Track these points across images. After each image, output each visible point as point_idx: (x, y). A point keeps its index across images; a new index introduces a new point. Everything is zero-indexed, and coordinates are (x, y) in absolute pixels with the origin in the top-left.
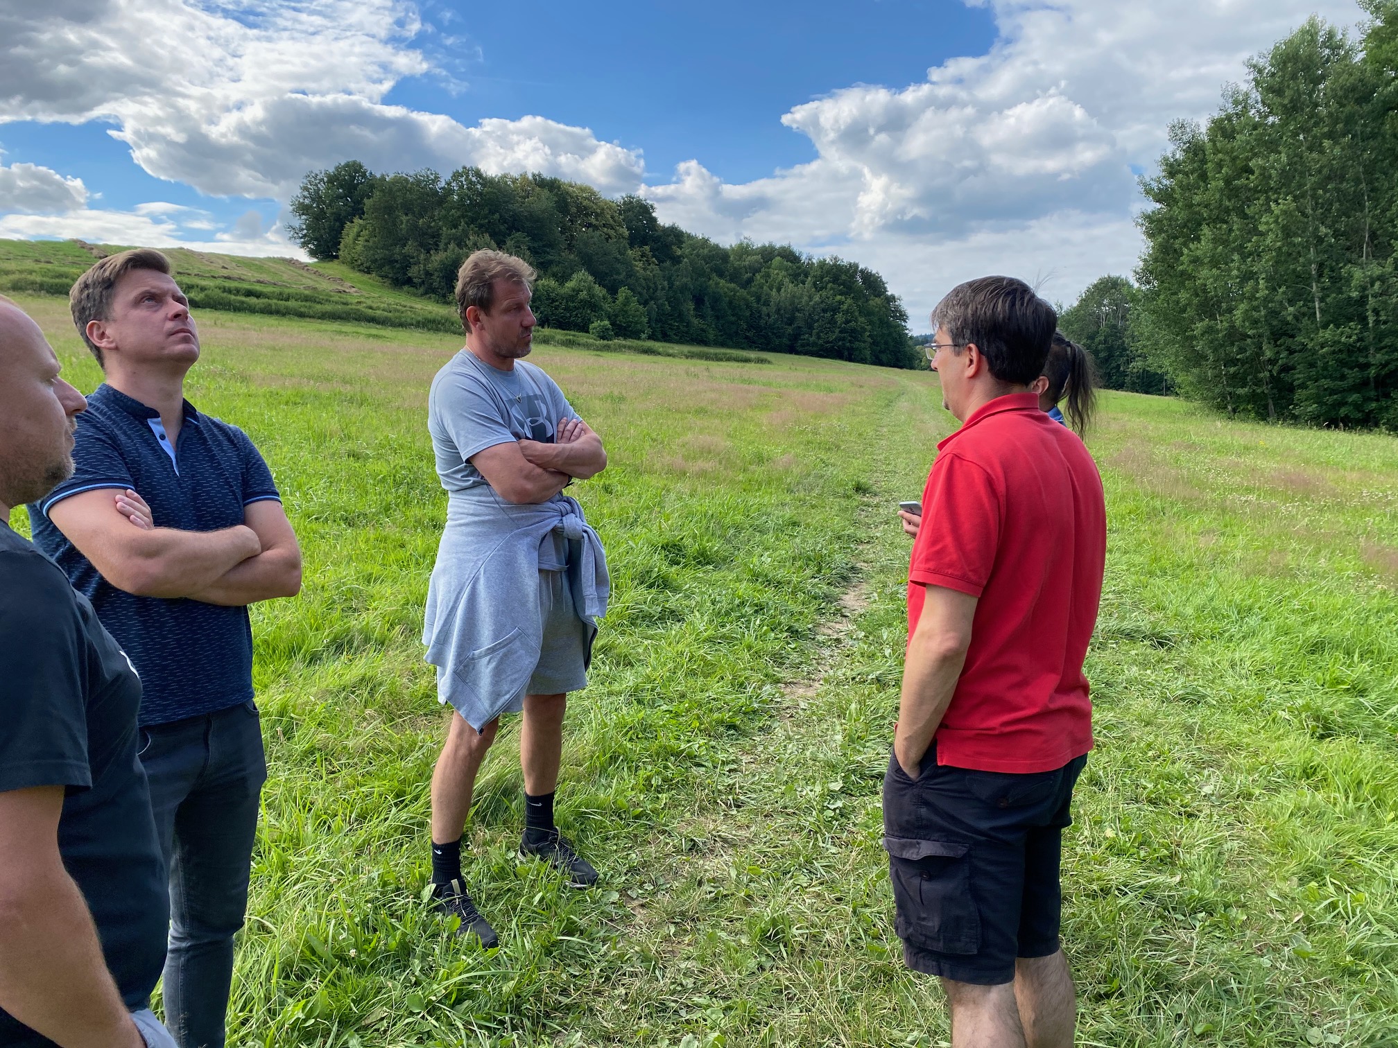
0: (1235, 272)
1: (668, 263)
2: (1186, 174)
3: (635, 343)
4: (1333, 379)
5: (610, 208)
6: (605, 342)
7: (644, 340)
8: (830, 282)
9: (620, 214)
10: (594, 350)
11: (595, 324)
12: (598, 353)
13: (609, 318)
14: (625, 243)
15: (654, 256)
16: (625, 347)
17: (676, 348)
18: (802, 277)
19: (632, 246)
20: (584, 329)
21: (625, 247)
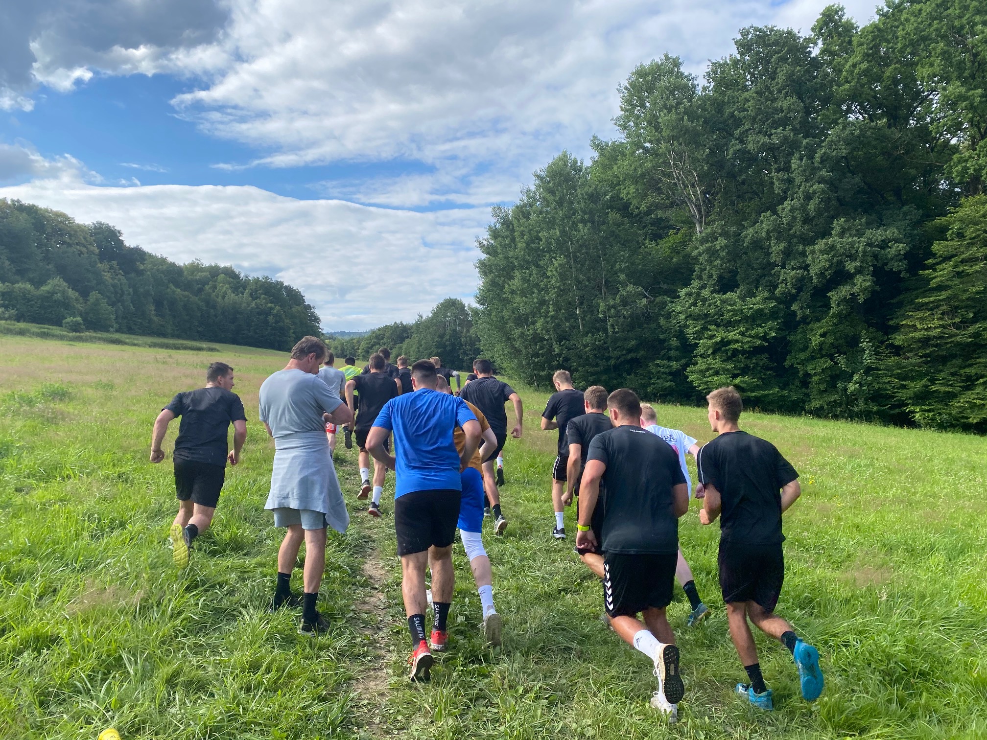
0: (535, 300)
1: (133, 275)
2: (503, 237)
3: (105, 335)
4: (593, 366)
5: (83, 231)
6: (78, 334)
7: (112, 333)
8: (263, 294)
9: (91, 236)
10: (67, 340)
11: (69, 320)
12: (70, 343)
13: (81, 315)
14: (96, 258)
15: (120, 269)
16: (95, 338)
17: (141, 340)
18: (241, 289)
19: (101, 261)
20: (58, 323)
21: (96, 262)
